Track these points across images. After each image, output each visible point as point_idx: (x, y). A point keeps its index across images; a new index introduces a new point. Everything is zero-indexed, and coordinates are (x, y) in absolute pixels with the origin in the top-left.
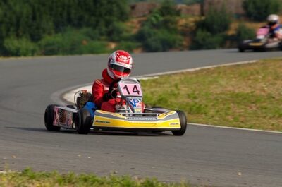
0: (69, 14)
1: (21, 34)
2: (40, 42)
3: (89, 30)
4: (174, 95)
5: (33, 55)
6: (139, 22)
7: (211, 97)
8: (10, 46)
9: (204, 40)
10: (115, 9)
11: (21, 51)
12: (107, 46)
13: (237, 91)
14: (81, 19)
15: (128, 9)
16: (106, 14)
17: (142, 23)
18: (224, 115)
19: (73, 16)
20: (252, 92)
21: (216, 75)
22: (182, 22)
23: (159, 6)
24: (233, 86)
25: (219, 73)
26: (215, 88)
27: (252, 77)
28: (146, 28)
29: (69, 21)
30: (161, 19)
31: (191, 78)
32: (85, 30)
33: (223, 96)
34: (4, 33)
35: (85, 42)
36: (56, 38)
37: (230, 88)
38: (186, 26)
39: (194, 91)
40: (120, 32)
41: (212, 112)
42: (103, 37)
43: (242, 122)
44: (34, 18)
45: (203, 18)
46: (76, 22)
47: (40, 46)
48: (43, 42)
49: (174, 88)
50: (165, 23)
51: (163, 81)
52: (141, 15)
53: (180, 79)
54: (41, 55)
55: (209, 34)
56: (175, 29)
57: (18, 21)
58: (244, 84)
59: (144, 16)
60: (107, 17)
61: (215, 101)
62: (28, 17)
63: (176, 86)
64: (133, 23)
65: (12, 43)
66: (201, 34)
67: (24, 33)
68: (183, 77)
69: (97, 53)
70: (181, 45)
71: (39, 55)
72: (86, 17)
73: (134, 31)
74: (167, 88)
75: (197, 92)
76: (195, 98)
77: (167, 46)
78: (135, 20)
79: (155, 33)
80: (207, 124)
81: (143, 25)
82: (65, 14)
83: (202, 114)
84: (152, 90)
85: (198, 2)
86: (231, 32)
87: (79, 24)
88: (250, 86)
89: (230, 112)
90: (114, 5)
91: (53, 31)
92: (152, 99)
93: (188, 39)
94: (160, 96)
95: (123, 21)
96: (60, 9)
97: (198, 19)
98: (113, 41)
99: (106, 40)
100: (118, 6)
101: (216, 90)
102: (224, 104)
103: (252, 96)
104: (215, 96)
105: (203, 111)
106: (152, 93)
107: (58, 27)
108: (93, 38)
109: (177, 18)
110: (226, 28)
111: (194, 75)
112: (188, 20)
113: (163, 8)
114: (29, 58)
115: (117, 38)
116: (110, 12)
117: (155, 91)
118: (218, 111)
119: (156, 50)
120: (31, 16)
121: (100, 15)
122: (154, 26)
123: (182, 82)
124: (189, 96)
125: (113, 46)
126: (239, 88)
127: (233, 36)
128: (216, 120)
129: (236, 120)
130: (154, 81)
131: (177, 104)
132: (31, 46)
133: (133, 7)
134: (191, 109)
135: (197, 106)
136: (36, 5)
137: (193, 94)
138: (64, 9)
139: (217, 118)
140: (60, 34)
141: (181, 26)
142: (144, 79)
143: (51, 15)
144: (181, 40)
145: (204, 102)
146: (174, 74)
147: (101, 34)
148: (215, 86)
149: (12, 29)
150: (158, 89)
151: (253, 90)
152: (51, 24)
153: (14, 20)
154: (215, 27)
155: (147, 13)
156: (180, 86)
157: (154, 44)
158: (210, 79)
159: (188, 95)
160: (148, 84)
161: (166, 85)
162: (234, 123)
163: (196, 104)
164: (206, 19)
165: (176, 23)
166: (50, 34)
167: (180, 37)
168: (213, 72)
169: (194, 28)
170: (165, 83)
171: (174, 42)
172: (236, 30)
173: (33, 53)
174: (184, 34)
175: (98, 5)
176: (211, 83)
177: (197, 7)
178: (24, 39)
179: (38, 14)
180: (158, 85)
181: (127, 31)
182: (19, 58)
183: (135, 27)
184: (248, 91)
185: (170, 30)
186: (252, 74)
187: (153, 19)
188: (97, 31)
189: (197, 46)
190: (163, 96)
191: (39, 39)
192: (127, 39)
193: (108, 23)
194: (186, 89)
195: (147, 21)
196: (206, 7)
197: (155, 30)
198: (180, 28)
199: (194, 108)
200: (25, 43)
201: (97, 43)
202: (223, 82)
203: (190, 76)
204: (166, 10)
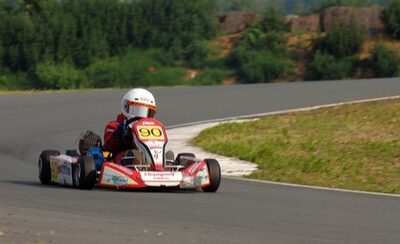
0: (130, 28)
1: (61, 57)
2: (87, 69)
3: (160, 51)
4: (282, 145)
5: (77, 87)
6: (231, 40)
7: (334, 148)
8: (46, 74)
9: (324, 66)
10: (196, 21)
11: (61, 81)
12: (185, 74)
13: (373, 140)
14: (147, 35)
15: (215, 22)
16: (183, 29)
17: (235, 43)
18: (354, 174)
19: (135, 31)
20: (394, 141)
21: (342, 116)
22: (294, 40)
23: (259, 17)
24: (366, 132)
25: (348, 113)
26: (341, 135)
27: (394, 120)
28: (241, 49)
29: (130, 38)
30: (263, 36)
31: (307, 121)
32: (152, 51)
33: (353, 147)
34: (37, 56)
35: (152, 69)
36: (113, 64)
37: (362, 135)
38: (298, 46)
39: (311, 140)
40: (203, 55)
41: (337, 170)
42: (180, 62)
43: (380, 184)
44: (79, 34)
45: (323, 34)
46: (140, 40)
47: (87, 74)
48: (92, 68)
49: (281, 135)
50: (269, 42)
51: (265, 125)
52: (234, 30)
53: (291, 122)
54: (90, 87)
55: (331, 57)
56: (283, 51)
57: (57, 39)
58: (383, 129)
59: (239, 32)
60: (185, 33)
61: (341, 154)
62: (69, 33)
63: (285, 132)
64: (222, 41)
65: (47, 69)
66: (320, 58)
67: (66, 55)
68: (294, 120)
69: (171, 85)
70: (291, 74)
71: (86, 87)
72: (155, 32)
73: (224, 54)
74: (271, 135)
75: (315, 141)
76: (312, 149)
77: (270, 75)
78: (225, 38)
79: (253, 57)
80: (329, 186)
81: (236, 45)
82: (124, 29)
83: (322, 172)
84: (251, 137)
85: (316, 12)
86: (364, 56)
87: (144, 43)
88: (392, 133)
89: (362, 170)
90: (195, 16)
91: (107, 53)
92: (250, 151)
93: (301, 65)
94: (262, 146)
95: (208, 39)
96: (117, 21)
97: (316, 35)
98: (193, 67)
99: (183, 66)
100: (200, 16)
101: (342, 138)
102: (355, 159)
103: (395, 146)
104: (341, 147)
105: (323, 168)
106: (250, 142)
107: (114, 48)
108: (164, 64)
109: (286, 35)
110: (356, 49)
111: (310, 117)
112: (301, 36)
113: (265, 20)
114: (72, 92)
115: (199, 64)
116: (189, 26)
117: (254, 139)
118: (345, 169)
119: (255, 81)
120: (75, 32)
121: (175, 30)
122: (252, 46)
123: (293, 127)
124: (303, 146)
125: (193, 74)
126: (377, 135)
127: (365, 61)
128: (342, 181)
129: (371, 180)
130: (253, 125)
131: (287, 158)
132: (75, 74)
133: (222, 19)
134: (306, 165)
135: (315, 160)
136: (83, 16)
137: (310, 144)
138: (122, 21)
139: (344, 179)
140: (116, 58)
141: (292, 46)
142: (238, 121)
143: (103, 29)
144: (291, 66)
145: (326, 154)
146: (282, 115)
147: (177, 58)
148: (341, 132)
149: (47, 50)
150: (258, 137)
151: (396, 139)
152: (103, 42)
153: (51, 37)
154: (341, 47)
155: (242, 27)
156: (290, 132)
157: (252, 73)
158: (333, 122)
159: (302, 144)
160: (244, 129)
161: (270, 131)
162: (369, 186)
163: (314, 157)
164: (328, 36)
165: (285, 41)
166: (101, 57)
167: (289, 61)
168: (338, 112)
169: (310, 49)
170: (268, 128)
171: (282, 68)
172: (370, 52)
173: (78, 83)
174: (295, 58)
175: (172, 16)
176: (335, 128)
177: (314, 19)
178: (66, 65)
179: (85, 28)
180: (260, 131)
181: (213, 54)
182: (58, 91)
183: (225, 48)
184: (389, 139)
185: (275, 52)
186: (394, 115)
187: (252, 36)
188: (170, 53)
189: (315, 75)
190: (266, 146)
191: (87, 64)
192: (213, 65)
193: (186, 42)
194: (299, 136)
195: (242, 38)
196: (328, 19)
197: (254, 52)
198: (289, 49)
199: (311, 164)
200: (67, 71)
201: (169, 71)
202: (353, 127)
203: (304, 118)
204: (270, 23)
